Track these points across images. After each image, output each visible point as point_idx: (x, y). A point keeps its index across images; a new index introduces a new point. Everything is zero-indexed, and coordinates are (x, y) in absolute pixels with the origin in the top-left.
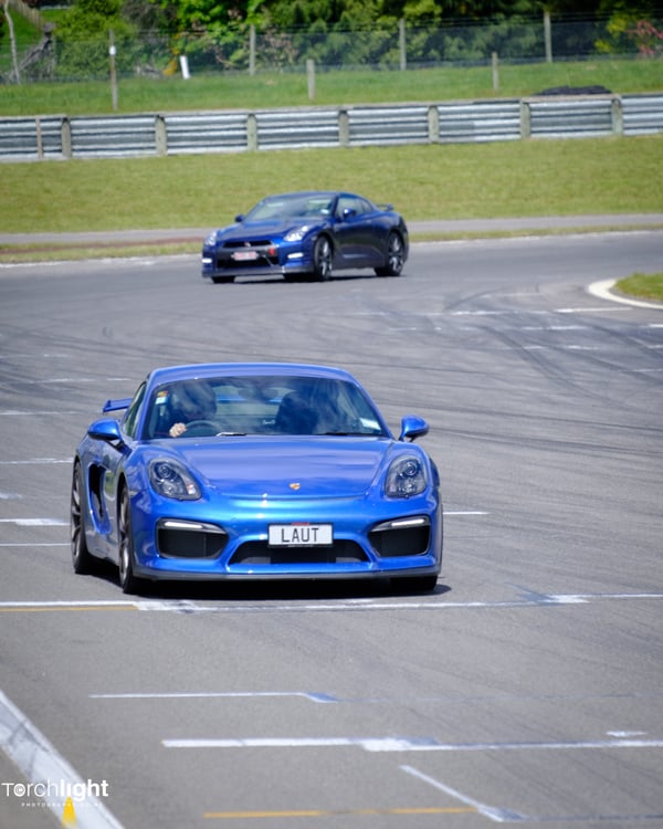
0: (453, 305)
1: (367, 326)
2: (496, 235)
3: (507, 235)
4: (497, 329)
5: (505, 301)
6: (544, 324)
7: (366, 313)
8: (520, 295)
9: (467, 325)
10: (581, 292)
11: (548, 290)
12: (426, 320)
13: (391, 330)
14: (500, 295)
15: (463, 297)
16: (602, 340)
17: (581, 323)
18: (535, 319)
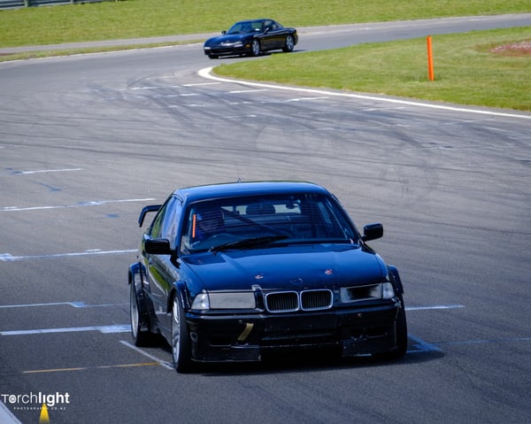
0: (132, 84)
1: (89, 98)
2: (151, 46)
3: (157, 45)
4: (155, 97)
5: (158, 81)
6: (178, 93)
7: (88, 90)
8: (165, 77)
9: (139, 95)
10: (195, 74)
11: (178, 74)
12: (119, 93)
13: (102, 100)
14: (155, 78)
15: (137, 80)
16: (207, 101)
17: (195, 92)
18: (173, 90)
